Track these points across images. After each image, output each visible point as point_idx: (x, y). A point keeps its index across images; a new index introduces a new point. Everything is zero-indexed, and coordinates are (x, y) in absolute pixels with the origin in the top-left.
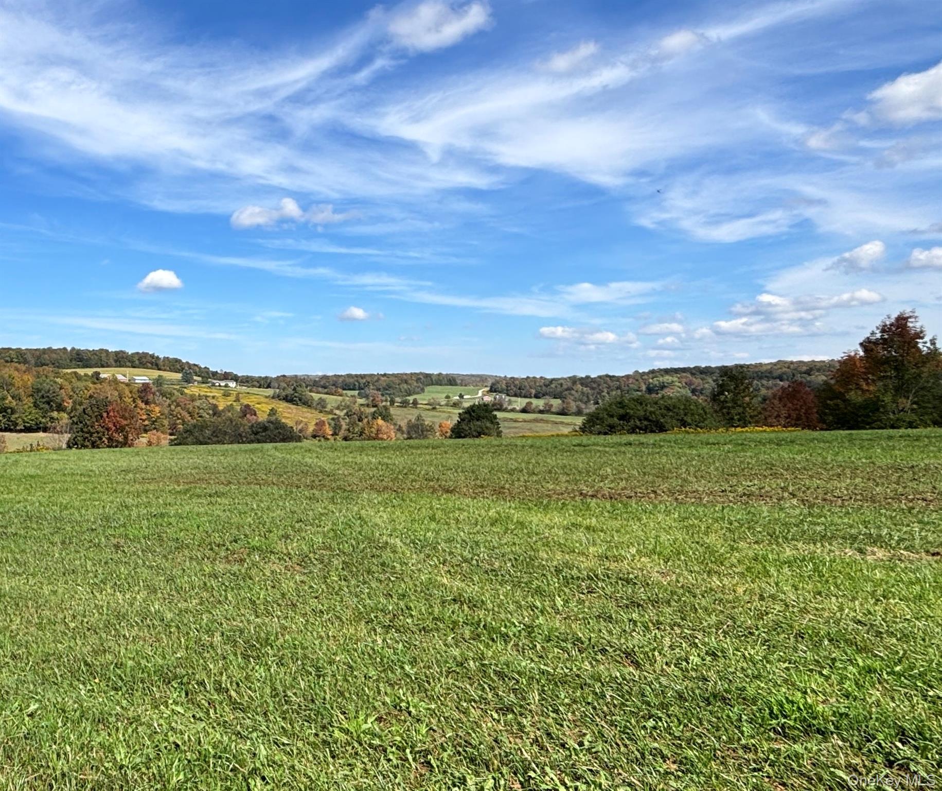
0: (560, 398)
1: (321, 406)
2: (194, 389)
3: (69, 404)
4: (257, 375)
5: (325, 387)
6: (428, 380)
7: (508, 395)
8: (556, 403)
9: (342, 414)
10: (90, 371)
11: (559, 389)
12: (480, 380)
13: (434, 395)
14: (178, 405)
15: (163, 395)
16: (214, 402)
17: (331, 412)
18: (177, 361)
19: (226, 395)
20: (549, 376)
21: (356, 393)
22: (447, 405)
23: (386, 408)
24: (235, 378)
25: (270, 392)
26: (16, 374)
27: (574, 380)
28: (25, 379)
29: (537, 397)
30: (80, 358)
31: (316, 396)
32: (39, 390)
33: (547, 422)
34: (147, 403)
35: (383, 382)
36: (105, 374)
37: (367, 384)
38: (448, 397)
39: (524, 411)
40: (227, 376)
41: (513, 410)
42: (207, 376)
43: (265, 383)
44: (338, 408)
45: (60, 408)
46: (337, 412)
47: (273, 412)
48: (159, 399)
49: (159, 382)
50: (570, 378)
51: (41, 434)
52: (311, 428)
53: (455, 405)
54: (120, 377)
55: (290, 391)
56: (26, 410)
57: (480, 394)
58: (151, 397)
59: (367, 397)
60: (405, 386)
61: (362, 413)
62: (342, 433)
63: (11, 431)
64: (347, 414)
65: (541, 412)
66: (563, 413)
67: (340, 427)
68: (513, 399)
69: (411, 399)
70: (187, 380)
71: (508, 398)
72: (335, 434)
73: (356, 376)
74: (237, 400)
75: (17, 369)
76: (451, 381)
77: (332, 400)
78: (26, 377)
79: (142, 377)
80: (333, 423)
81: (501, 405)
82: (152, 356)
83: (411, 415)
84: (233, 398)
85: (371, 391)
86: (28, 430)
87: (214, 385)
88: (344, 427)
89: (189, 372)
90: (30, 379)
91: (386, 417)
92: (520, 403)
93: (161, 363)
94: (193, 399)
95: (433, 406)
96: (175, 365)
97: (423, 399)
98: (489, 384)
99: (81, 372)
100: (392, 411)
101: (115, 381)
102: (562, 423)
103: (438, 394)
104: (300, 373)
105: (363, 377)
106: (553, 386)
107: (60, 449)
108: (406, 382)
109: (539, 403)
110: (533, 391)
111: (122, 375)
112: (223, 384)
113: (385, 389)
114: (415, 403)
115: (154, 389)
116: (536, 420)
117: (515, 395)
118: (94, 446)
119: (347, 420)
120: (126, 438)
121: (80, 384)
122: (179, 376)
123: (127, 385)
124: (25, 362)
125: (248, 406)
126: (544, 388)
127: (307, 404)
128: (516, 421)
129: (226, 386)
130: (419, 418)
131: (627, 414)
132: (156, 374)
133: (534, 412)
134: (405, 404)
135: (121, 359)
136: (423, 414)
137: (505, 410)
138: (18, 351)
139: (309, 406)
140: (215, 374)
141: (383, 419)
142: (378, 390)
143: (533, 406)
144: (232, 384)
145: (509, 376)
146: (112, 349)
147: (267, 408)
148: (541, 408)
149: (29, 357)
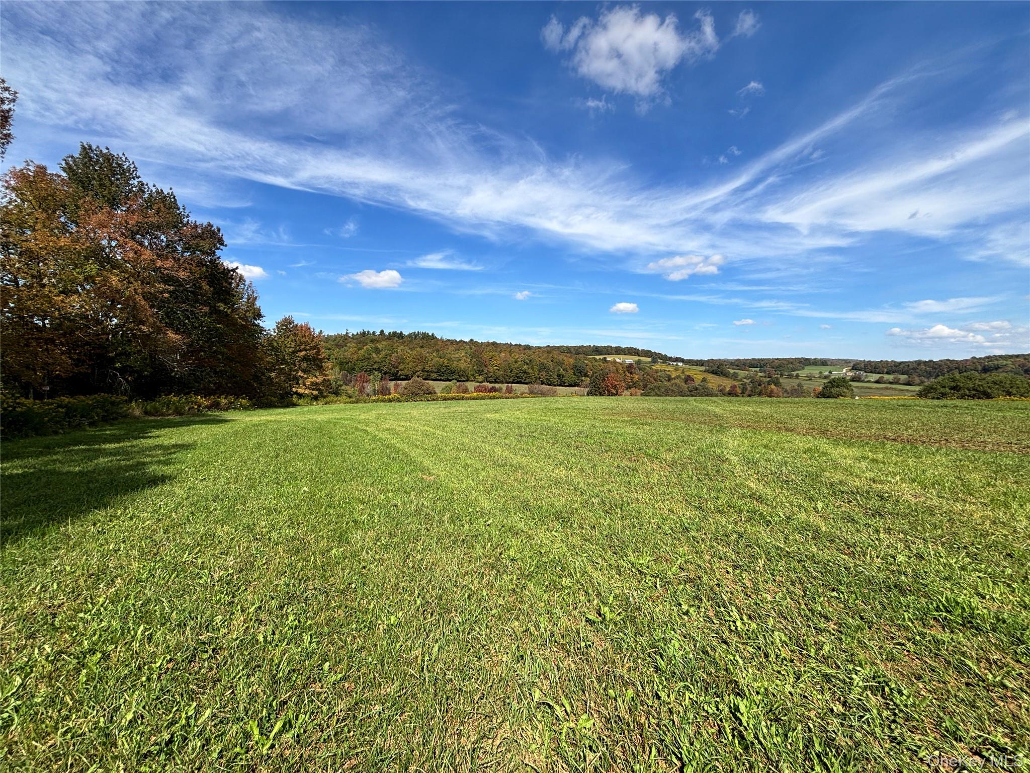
0: (907, 374)
1: (735, 377)
2: (658, 367)
3: (590, 373)
4: (695, 359)
5: (737, 366)
6: (806, 362)
7: (866, 372)
8: (903, 377)
9: (748, 381)
10: (601, 357)
11: (906, 368)
12: (846, 362)
13: (812, 372)
14: (648, 375)
15: (640, 369)
16: (669, 373)
17: (741, 380)
18: (649, 351)
19: (676, 370)
20: (898, 360)
21: (758, 369)
22: (820, 377)
23: (777, 378)
24: (682, 361)
25: (703, 368)
26: (565, 358)
27: (919, 363)
28: (570, 361)
29: (888, 373)
30: (597, 350)
31: (732, 371)
32: (576, 366)
33: (895, 389)
34: (631, 373)
35: (776, 363)
36: (609, 358)
37: (765, 365)
38: (821, 373)
39: (877, 382)
40: (677, 360)
41: (869, 382)
42: (666, 359)
43: (700, 363)
44: (745, 378)
45: (586, 375)
46: (745, 380)
47: (704, 380)
48: (638, 371)
49: (639, 362)
50: (915, 361)
51: (577, 388)
52: (728, 389)
53: (826, 377)
54: (618, 360)
55: (715, 368)
56: (570, 376)
57: (844, 371)
58: (633, 370)
59: (765, 372)
60: (791, 366)
61: (761, 381)
62: (747, 392)
63: (562, 386)
64: (751, 382)
65: (891, 383)
66: (908, 384)
67: (746, 389)
68: (868, 374)
69: (795, 373)
70: (654, 361)
71: (865, 374)
72: (743, 393)
73: (759, 360)
74: (683, 372)
75: (566, 356)
76: (824, 363)
77: (742, 373)
78: (570, 360)
79: (629, 360)
80: (741, 386)
81: (860, 378)
82: (635, 349)
83: (794, 382)
84: (680, 371)
85: (768, 368)
86: (570, 386)
87: (669, 364)
88: (749, 389)
89: (655, 357)
90: (572, 361)
91: (777, 384)
92: (875, 377)
93: (640, 352)
94: (657, 371)
95: (810, 378)
96: (647, 353)
97: (803, 373)
98: (852, 365)
99: (597, 357)
100: (781, 380)
101: (615, 362)
102: (908, 390)
103: (815, 371)
104: (722, 358)
105: (762, 360)
106: (901, 366)
107: (584, 396)
108: (792, 363)
109: (890, 377)
110: (885, 370)
111: (618, 359)
112: (675, 364)
113: (777, 367)
114: (797, 376)
115: (635, 366)
116: (887, 388)
117: (871, 372)
118: (601, 395)
119: (751, 385)
120: (617, 391)
121: (596, 364)
122: (650, 359)
123: (621, 364)
124: (571, 352)
125: (689, 376)
126: (894, 368)
127: (725, 375)
128: (870, 388)
129: (677, 365)
130: (799, 385)
131: (957, 386)
132: (637, 358)
133: (885, 383)
134: (790, 376)
135: (618, 351)
136: (803, 382)
137: (863, 381)
138: (567, 347)
139: (727, 377)
140: (670, 359)
141: (775, 385)
142: (773, 368)
143: (885, 379)
144: (680, 364)
145: (867, 360)
146: (613, 345)
147: (701, 377)
148: (891, 380)
149: (572, 350)
